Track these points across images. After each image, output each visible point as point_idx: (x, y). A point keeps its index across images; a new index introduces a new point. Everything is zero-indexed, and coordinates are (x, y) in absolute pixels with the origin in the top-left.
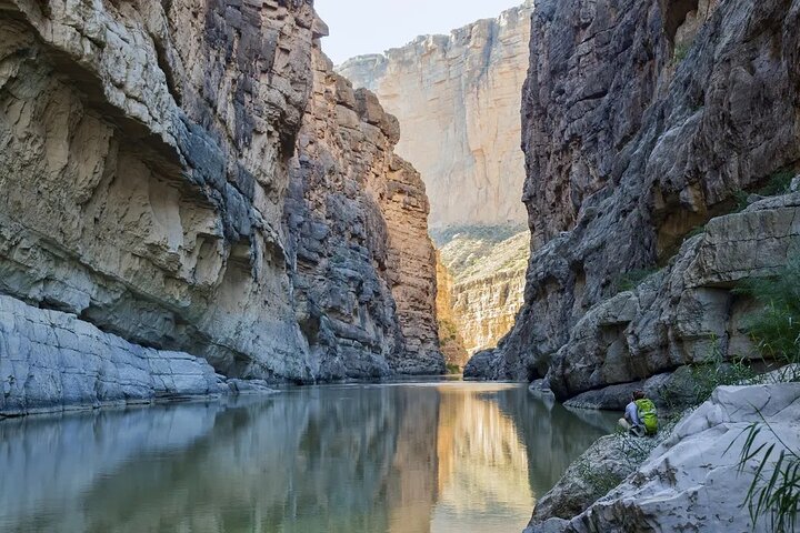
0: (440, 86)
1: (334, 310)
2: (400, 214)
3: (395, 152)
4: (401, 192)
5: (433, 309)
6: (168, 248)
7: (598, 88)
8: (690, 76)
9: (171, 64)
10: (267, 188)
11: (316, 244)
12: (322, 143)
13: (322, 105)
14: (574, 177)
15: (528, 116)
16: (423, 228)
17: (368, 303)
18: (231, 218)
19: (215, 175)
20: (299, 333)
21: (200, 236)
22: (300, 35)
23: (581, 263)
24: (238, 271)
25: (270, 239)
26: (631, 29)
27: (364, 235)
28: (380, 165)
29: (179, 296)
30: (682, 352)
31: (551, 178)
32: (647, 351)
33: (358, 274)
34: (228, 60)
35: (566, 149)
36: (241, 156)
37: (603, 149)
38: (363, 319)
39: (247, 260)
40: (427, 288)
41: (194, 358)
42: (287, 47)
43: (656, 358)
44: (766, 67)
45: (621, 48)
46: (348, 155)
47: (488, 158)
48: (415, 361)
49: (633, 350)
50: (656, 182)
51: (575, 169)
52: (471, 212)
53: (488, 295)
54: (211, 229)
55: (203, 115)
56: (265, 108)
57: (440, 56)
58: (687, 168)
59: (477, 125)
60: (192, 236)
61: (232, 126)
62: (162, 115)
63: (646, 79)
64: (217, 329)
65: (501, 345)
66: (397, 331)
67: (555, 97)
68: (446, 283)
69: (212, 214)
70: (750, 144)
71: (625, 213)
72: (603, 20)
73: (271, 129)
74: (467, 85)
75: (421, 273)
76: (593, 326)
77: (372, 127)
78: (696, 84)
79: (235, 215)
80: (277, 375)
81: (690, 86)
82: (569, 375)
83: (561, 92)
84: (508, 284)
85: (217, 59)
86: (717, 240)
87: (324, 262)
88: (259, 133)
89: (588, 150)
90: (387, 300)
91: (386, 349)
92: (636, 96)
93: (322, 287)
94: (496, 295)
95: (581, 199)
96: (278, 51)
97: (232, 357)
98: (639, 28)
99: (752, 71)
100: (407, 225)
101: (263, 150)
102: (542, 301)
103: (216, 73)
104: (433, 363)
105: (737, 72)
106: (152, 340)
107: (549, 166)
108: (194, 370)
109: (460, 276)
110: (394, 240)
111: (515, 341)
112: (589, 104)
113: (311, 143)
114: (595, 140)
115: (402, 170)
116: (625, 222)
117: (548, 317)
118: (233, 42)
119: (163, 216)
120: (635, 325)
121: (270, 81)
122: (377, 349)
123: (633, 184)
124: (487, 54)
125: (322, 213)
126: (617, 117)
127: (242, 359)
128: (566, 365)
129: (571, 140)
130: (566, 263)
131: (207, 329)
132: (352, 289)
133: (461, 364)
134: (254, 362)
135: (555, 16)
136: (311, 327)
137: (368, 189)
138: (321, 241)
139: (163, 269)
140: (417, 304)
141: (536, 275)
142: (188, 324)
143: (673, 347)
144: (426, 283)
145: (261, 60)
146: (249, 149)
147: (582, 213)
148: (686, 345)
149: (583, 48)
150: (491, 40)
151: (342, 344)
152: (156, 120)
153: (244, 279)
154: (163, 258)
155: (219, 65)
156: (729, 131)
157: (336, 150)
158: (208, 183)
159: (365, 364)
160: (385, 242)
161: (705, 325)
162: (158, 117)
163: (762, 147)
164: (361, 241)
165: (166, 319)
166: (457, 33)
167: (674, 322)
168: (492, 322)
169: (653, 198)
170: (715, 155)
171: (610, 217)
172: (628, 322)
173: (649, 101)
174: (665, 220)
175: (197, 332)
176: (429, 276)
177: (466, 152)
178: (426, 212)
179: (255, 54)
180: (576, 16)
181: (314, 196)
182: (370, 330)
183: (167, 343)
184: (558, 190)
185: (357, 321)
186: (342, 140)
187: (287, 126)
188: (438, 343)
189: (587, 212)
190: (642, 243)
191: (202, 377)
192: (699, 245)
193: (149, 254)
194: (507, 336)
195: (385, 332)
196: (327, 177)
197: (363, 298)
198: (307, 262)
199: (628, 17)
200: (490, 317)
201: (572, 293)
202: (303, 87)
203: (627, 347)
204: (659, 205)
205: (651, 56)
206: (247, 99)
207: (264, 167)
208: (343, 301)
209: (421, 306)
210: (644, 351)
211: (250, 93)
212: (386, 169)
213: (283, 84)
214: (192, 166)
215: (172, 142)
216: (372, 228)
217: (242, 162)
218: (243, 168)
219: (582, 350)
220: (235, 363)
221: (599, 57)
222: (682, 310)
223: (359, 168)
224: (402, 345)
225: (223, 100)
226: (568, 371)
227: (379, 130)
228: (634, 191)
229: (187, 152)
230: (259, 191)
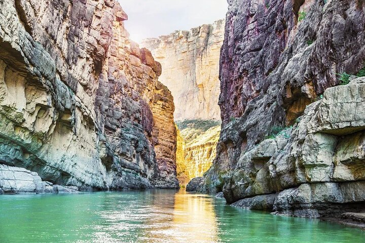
0: (184, 54)
1: (123, 154)
2: (160, 111)
3: (159, 80)
4: (161, 100)
5: (174, 157)
6: (16, 109)
7: (257, 46)
8: (308, 26)
9: (24, 9)
10: (85, 87)
11: (115, 121)
12: (122, 72)
13: (123, 54)
14: (244, 91)
15: (223, 63)
16: (171, 118)
17: (141, 152)
18: (60, 99)
19: (48, 72)
20: (101, 163)
21: (37, 105)
22: (107, 11)
23: (245, 133)
24: (65, 128)
25: (85, 114)
26: (275, 15)
27: (141, 119)
28: (151, 86)
29: (24, 137)
30: (304, 174)
31: (233, 93)
32: (281, 175)
33: (136, 137)
34: (65, 16)
35: (240, 77)
36: (70, 68)
37: (259, 76)
38: (138, 159)
39: (70, 122)
40: (172, 147)
41: (29, 171)
42: (99, 15)
43: (287, 179)
44: (354, 14)
45: (269, 25)
46: (134, 79)
47: (205, 89)
48: (164, 182)
49: (272, 174)
50: (288, 82)
51: (244, 87)
52: (196, 113)
53: (202, 152)
54: (44, 101)
55: (47, 42)
56: (86, 45)
57: (185, 40)
58: (306, 73)
59: (201, 73)
60: (33, 105)
61: (65, 52)
62: (12, 32)
63: (282, 39)
64: (50, 158)
65: (205, 175)
66: (155, 167)
67: (236, 52)
68: (182, 145)
69: (45, 94)
70: (344, 57)
71: (269, 105)
72: (261, 13)
73: (89, 56)
74: (197, 54)
75: (169, 140)
76: (249, 160)
77: (148, 67)
78: (311, 29)
79: (63, 97)
80: (87, 185)
81: (308, 32)
82: (234, 189)
83: (239, 49)
84: (211, 148)
85: (58, 15)
86: (330, 102)
87: (119, 130)
88: (82, 58)
89: (251, 77)
90: (151, 151)
91: (149, 175)
92: (277, 48)
93: (117, 143)
94: (206, 153)
95: (247, 102)
96: (94, 17)
97: (59, 173)
98: (279, 14)
99: (345, 17)
100: (163, 116)
101: (83, 67)
102: (225, 152)
103: (56, 23)
104: (173, 183)
105: (336, 18)
106: (8, 161)
107: (232, 87)
108: (28, 178)
109: (190, 143)
110: (157, 123)
111: (211, 173)
112: (253, 54)
113: (115, 71)
114: (255, 72)
115: (162, 90)
116: (269, 110)
117: (227, 161)
118: (68, 7)
119: (14, 92)
120: (274, 158)
121: (89, 31)
122: (144, 175)
123: (274, 89)
124: (207, 40)
125: (120, 106)
126: (267, 59)
127: (65, 175)
128: (232, 183)
129: (243, 72)
130: (238, 133)
131: (43, 157)
132: (133, 145)
133: (186, 185)
134: (73, 177)
135: (238, 12)
136: (108, 161)
137: (144, 97)
138: (118, 120)
139: (13, 121)
140: (166, 154)
141: (222, 139)
142: (31, 153)
143: (299, 172)
144: (171, 144)
145: (85, 20)
146: (76, 65)
147: (247, 107)
148: (307, 170)
149: (251, 26)
150: (208, 34)
151: (127, 172)
152: (7, 34)
153: (68, 133)
154: (13, 115)
155: (59, 18)
156: (331, 50)
157: (129, 76)
158: (43, 75)
159: (137, 182)
160: (151, 123)
161: (320, 158)
162: (9, 33)
163: (351, 59)
164: (139, 121)
165: (16, 150)
166: (193, 30)
167: (300, 155)
168: (203, 166)
169: (286, 92)
170: (322, 65)
171: (261, 109)
172: (270, 157)
173: (283, 50)
174: (292, 105)
175: (37, 158)
176: (173, 141)
177: (195, 86)
178: (173, 110)
179: (82, 17)
180: (248, 11)
181: (116, 97)
182: (141, 165)
183: (17, 163)
184: (236, 99)
185: (135, 161)
186: (132, 72)
187: (98, 56)
188: (176, 174)
189: (249, 107)
190: (278, 119)
191: (32, 182)
192: (317, 107)
193: (3, 111)
194: (208, 171)
195: (149, 167)
196: (123, 89)
197: (139, 149)
198: (110, 130)
199: (274, 9)
200: (202, 163)
201: (240, 149)
202: (107, 37)
203: (268, 172)
204: (289, 96)
205: (285, 27)
206: (76, 39)
207: (83, 76)
208: (128, 150)
209: (168, 155)
210: (279, 175)
211: (77, 36)
212: (154, 88)
213: (96, 34)
214: (33, 65)
215: (18, 48)
216: (145, 116)
217: (71, 72)
218: (71, 74)
219: (242, 174)
220: (61, 177)
221: (258, 31)
222: (306, 147)
223: (140, 86)
224: (158, 174)
225: (61, 37)
226: (233, 186)
227: (151, 69)
228: (274, 93)
229: (30, 57)
230: (80, 88)
